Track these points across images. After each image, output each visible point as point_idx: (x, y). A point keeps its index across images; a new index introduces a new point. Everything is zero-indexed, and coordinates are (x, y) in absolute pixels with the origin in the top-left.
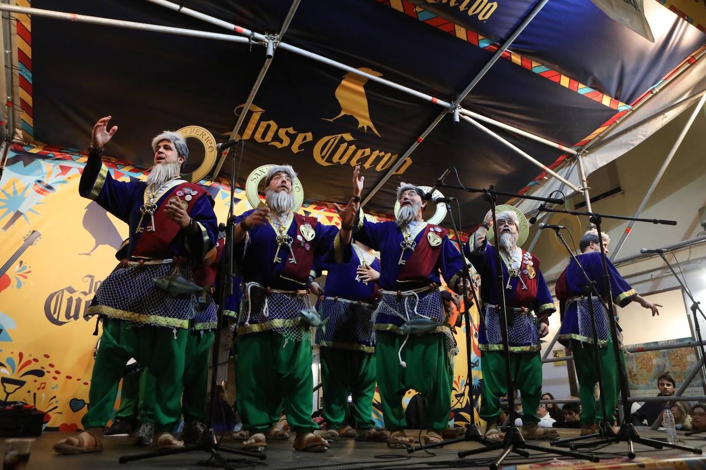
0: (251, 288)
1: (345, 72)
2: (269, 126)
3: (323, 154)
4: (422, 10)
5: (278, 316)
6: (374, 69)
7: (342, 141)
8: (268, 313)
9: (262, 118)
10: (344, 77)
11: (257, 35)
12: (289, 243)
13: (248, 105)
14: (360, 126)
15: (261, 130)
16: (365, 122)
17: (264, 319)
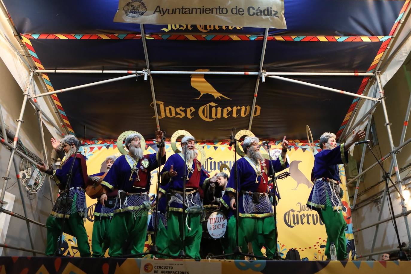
0: (120, 193)
1: (190, 75)
2: (170, 109)
3: (206, 115)
4: (206, 36)
5: (131, 205)
6: (204, 68)
7: (211, 107)
8: (127, 204)
9: (165, 106)
10: (191, 77)
11: (139, 72)
12: (137, 171)
13: (155, 102)
14: (215, 97)
15: (168, 112)
16: (217, 95)
17: (125, 207)
